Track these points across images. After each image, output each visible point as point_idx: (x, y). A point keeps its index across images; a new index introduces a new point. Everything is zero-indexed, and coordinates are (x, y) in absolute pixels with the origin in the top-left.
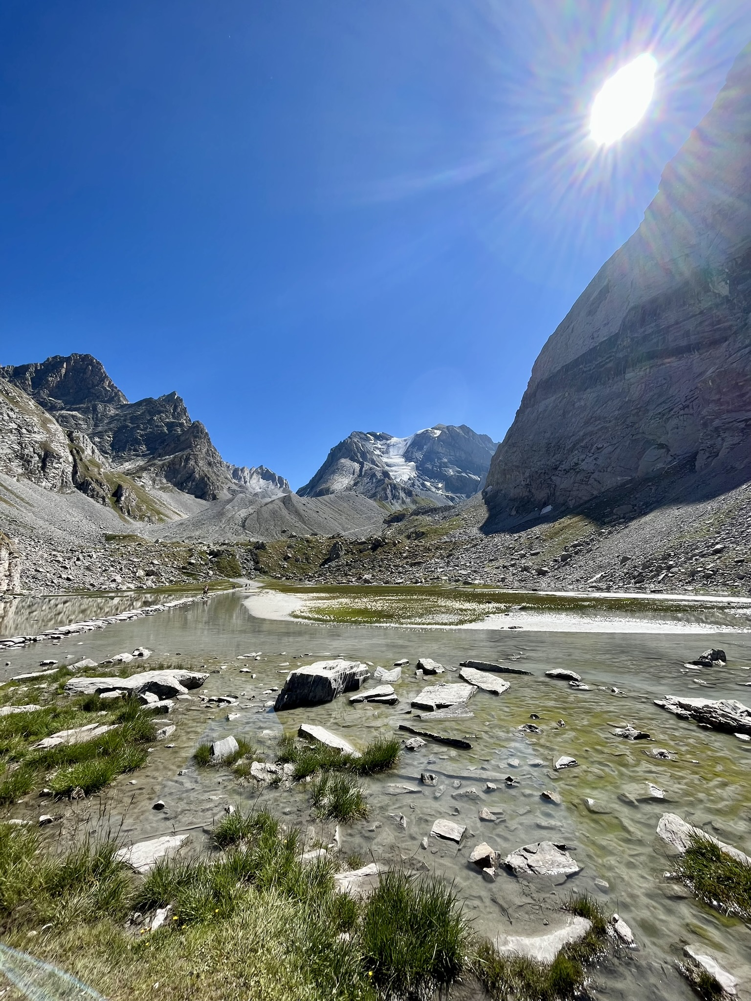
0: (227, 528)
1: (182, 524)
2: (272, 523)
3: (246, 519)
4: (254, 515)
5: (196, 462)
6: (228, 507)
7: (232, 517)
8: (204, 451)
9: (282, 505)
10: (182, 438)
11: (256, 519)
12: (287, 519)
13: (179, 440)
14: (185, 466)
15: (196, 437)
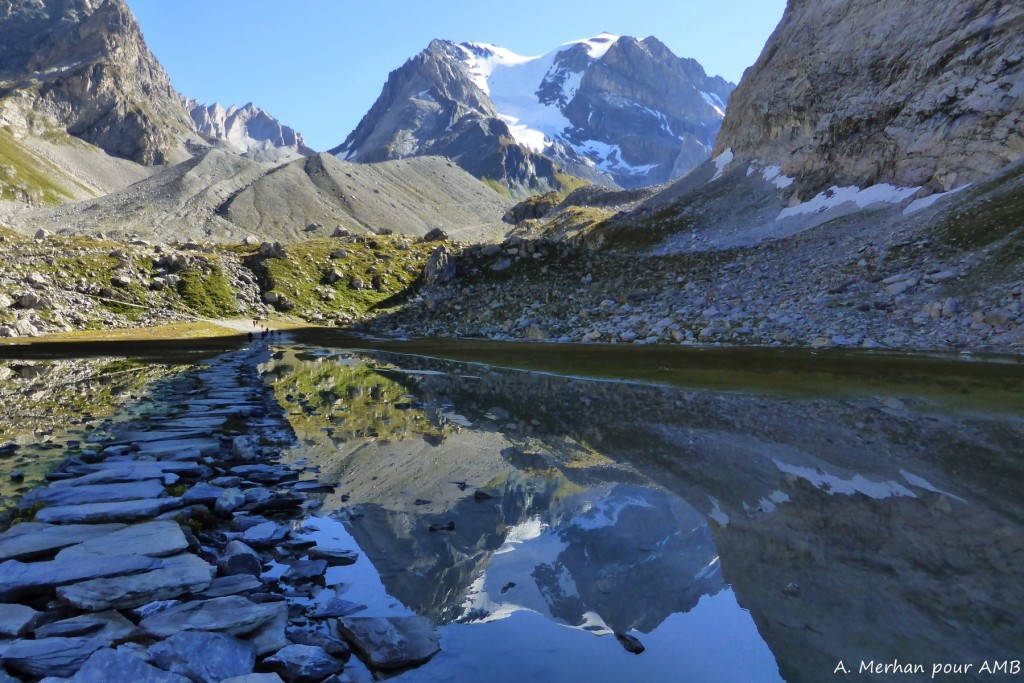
0: (192, 218)
1: (95, 207)
2: (286, 210)
3: (230, 199)
4: (248, 191)
5: (116, 83)
6: (192, 174)
7: (202, 195)
8: (134, 60)
9: (303, 175)
10: (84, 32)
11: (251, 200)
12: (316, 203)
13: (77, 36)
14: (94, 90)
15: (112, 30)
